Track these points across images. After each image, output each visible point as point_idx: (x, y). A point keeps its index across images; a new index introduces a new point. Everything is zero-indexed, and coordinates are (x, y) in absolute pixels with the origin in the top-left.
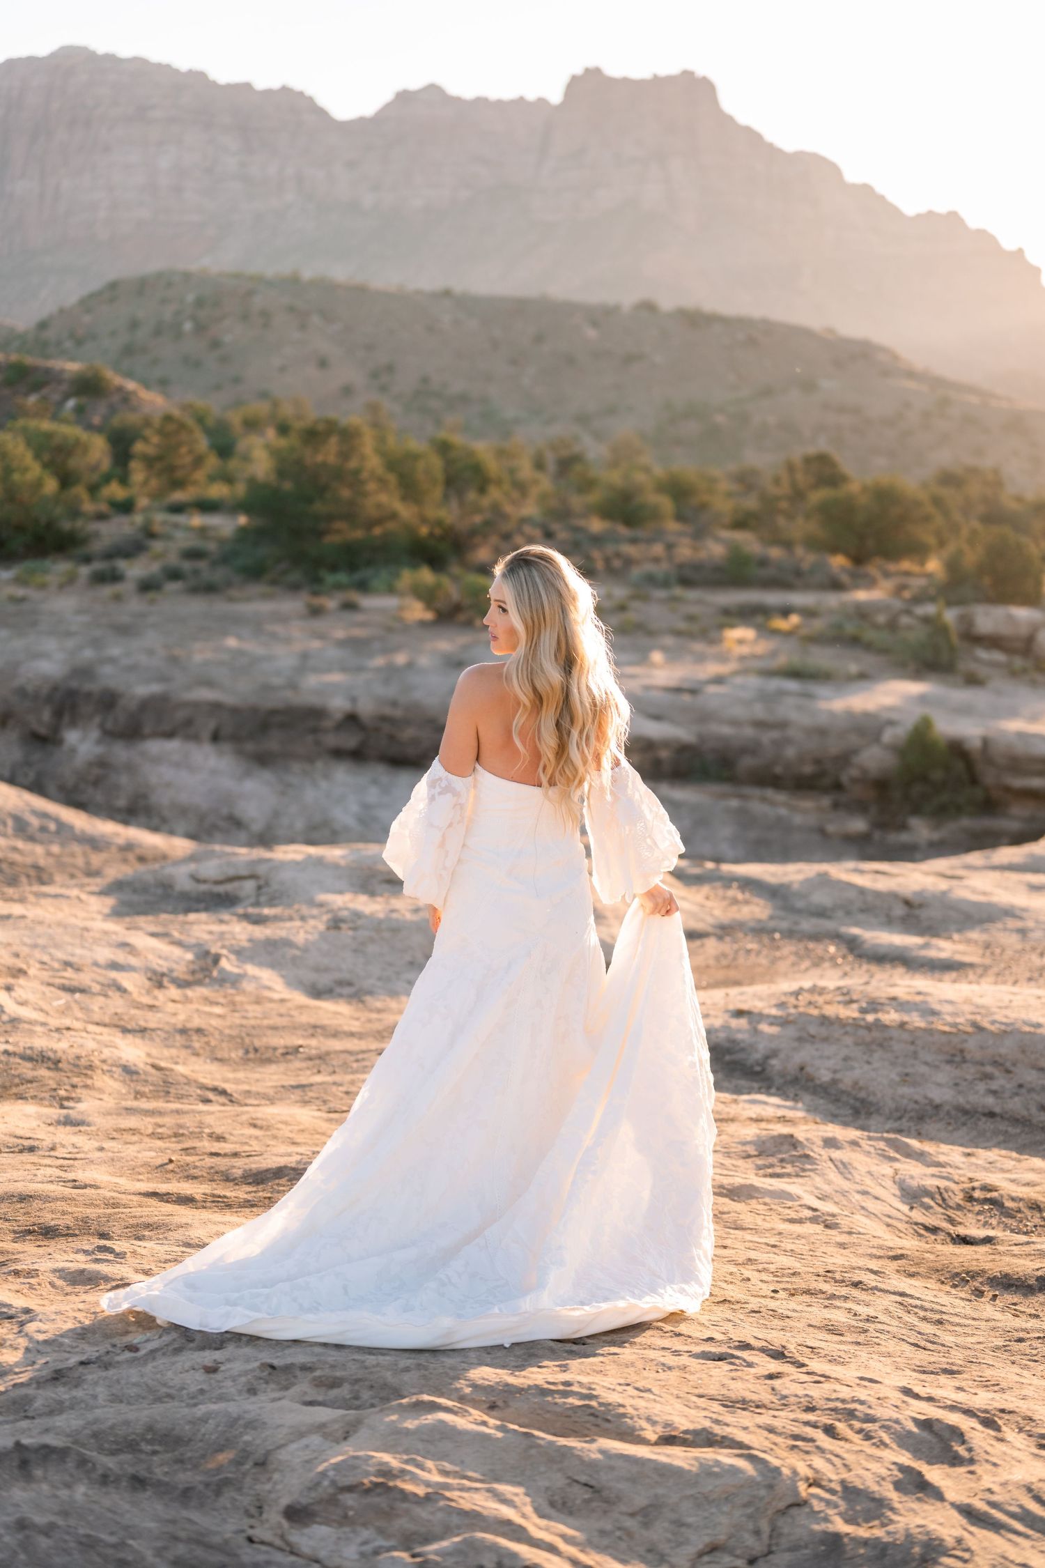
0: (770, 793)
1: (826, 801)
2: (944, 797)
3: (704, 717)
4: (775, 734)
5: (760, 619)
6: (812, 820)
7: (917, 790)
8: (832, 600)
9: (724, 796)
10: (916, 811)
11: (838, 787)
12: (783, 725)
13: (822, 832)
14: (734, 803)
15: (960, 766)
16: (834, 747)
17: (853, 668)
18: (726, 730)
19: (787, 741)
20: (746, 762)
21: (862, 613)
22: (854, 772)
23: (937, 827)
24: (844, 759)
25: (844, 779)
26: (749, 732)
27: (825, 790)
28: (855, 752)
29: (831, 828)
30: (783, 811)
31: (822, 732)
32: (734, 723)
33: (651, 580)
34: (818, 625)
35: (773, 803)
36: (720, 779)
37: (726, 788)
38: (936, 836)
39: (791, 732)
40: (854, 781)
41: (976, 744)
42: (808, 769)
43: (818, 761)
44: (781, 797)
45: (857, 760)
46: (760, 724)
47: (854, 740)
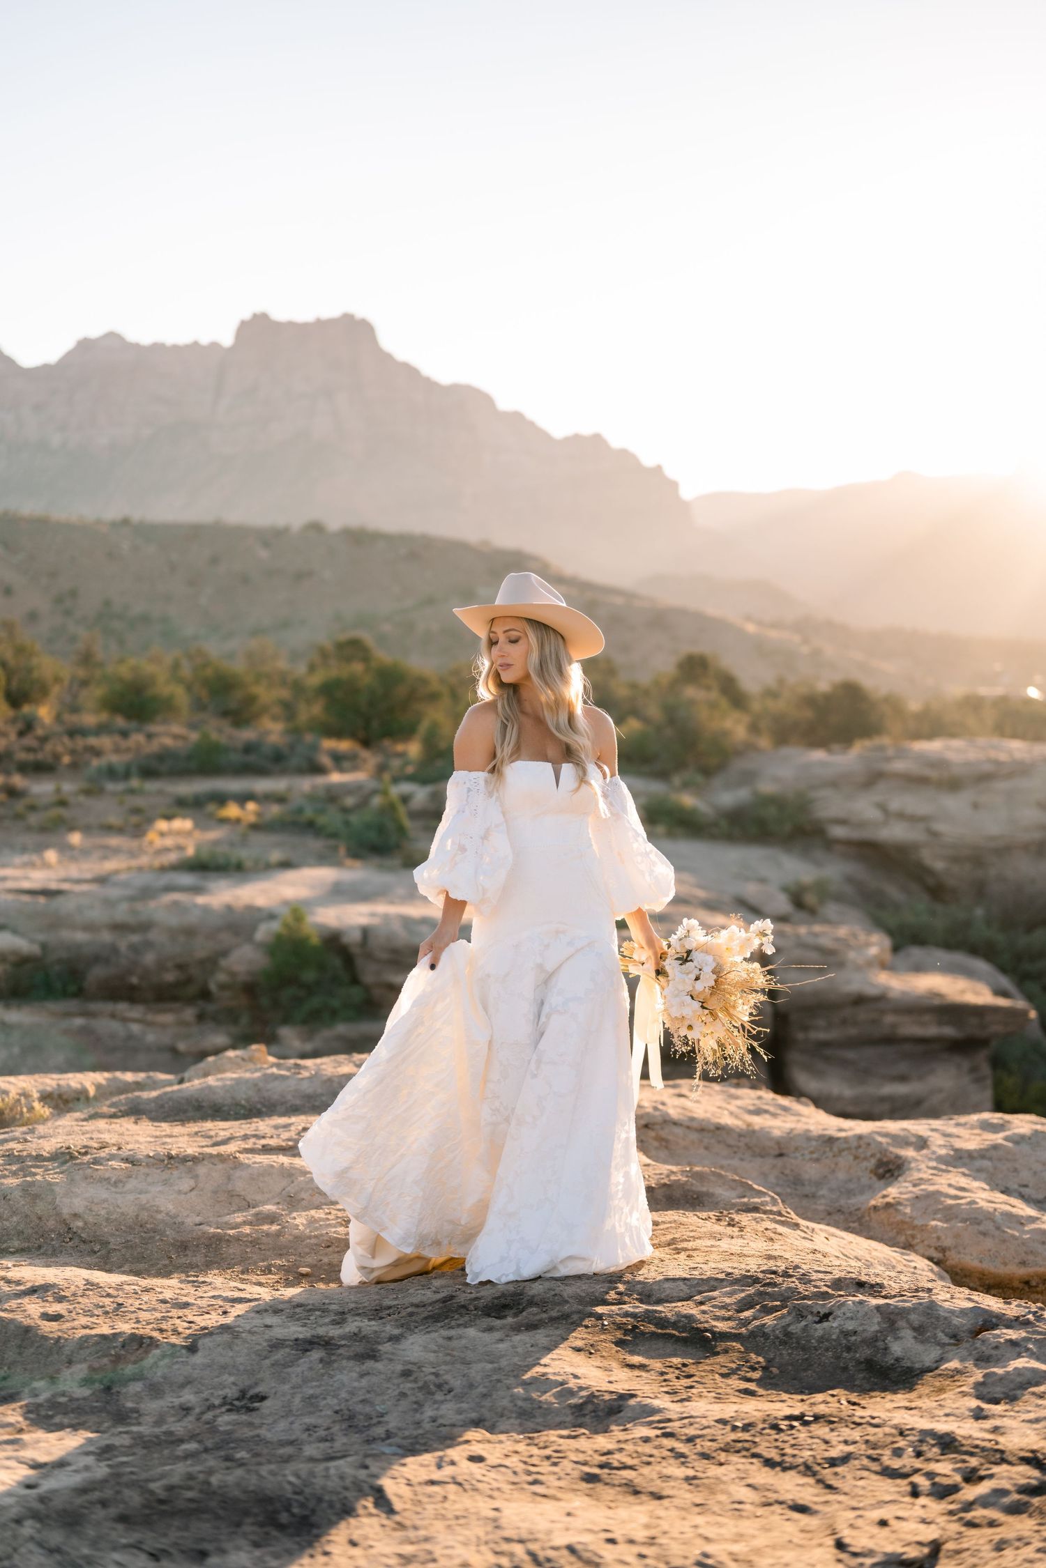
0: (122, 1007)
1: (189, 1013)
2: (316, 1002)
3: (57, 922)
4: (135, 938)
5: (211, 807)
6: (166, 1039)
7: (287, 994)
8: (306, 784)
9: (68, 1015)
10: (286, 1020)
11: (205, 995)
12: (145, 927)
13: (173, 1050)
14: (79, 1022)
15: (337, 962)
16: (202, 949)
17: (276, 856)
18: (80, 936)
19: (149, 945)
20: (97, 973)
21: (332, 796)
22: (222, 977)
23: (309, 1037)
24: (211, 963)
25: (213, 987)
26: (106, 937)
27: (190, 1001)
28: (225, 953)
29: (182, 1046)
30: (135, 1028)
31: (189, 932)
32: (90, 927)
33: (111, 773)
34: (275, 810)
35: (125, 1020)
36: (65, 994)
37: (72, 1005)
38: (308, 1047)
39: (153, 935)
40: (223, 987)
41: (354, 937)
42: (170, 977)
43: (180, 967)
44: (136, 1012)
45: (224, 963)
46: (120, 928)
47: (226, 938)
